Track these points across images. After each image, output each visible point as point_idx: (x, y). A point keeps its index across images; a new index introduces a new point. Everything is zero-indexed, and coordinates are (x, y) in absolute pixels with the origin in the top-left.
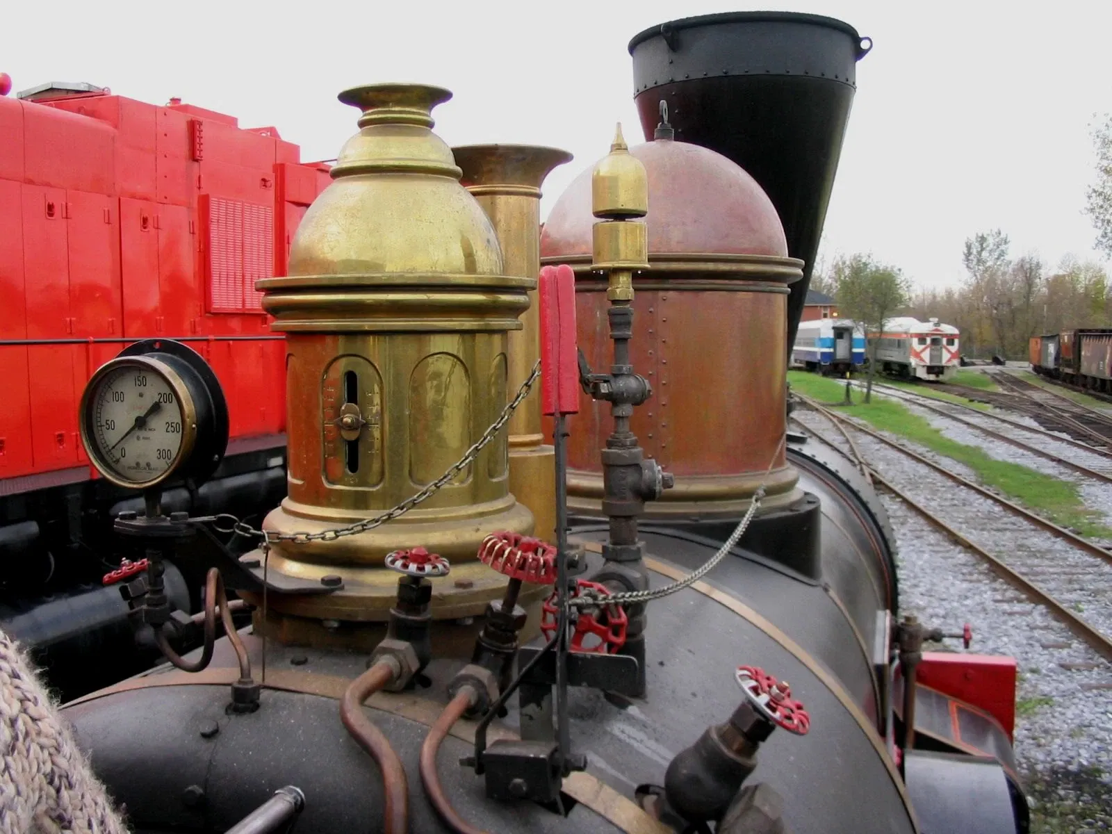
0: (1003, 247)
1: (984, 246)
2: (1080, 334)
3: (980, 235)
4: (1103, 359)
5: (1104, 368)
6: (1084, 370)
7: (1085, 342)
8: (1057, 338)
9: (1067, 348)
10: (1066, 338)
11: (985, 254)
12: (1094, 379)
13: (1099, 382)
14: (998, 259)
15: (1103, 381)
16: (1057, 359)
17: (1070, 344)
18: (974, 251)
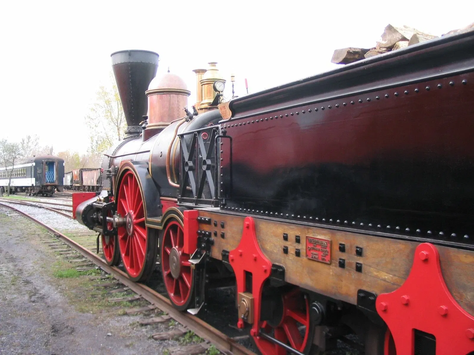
0: (38, 141)
1: (30, 140)
2: (81, 171)
3: (28, 136)
4: (93, 179)
5: (93, 182)
6: (84, 184)
7: (84, 173)
8: (71, 173)
9: (76, 177)
10: (76, 172)
11: (30, 144)
12: (89, 187)
13: (91, 187)
14: (36, 146)
15: (93, 187)
16: (72, 181)
17: (78, 175)
18: (25, 142)
